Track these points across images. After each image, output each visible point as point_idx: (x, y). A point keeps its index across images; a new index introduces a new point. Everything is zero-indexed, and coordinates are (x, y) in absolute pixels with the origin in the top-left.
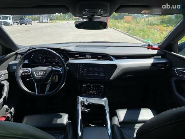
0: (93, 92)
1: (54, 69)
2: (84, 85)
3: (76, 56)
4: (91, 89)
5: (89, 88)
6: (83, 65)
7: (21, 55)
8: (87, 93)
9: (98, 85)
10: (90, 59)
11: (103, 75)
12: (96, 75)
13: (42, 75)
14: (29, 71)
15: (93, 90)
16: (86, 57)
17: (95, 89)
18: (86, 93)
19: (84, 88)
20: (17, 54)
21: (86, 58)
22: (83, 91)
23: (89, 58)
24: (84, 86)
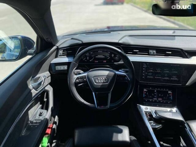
0: (158, 99)
1: (117, 72)
2: (145, 90)
3: (134, 51)
4: (155, 95)
5: (153, 94)
6: (147, 65)
7: (63, 50)
8: (151, 100)
9: (164, 90)
10: (155, 55)
11: (176, 79)
12: (166, 78)
13: (104, 83)
14: (85, 76)
15: (158, 97)
16: (148, 52)
17: (160, 95)
18: (149, 101)
19: (145, 94)
20: (58, 49)
21: (149, 54)
22: (144, 98)
23: (153, 54)
24: (145, 92)
